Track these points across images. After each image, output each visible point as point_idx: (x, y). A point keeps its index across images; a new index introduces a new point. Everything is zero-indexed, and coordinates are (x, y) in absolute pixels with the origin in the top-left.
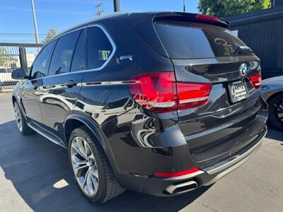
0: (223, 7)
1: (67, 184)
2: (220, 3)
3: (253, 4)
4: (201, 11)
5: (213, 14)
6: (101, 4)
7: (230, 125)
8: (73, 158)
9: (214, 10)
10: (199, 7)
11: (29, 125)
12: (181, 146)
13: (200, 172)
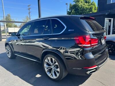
0: (78, 10)
1: (40, 76)
2: (77, 8)
3: (89, 9)
4: (70, 10)
5: (75, 12)
6: (30, 5)
7: (101, 53)
8: (45, 65)
9: (75, 10)
10: (69, 9)
11: (16, 54)
12: (92, 59)
13: (97, 67)
